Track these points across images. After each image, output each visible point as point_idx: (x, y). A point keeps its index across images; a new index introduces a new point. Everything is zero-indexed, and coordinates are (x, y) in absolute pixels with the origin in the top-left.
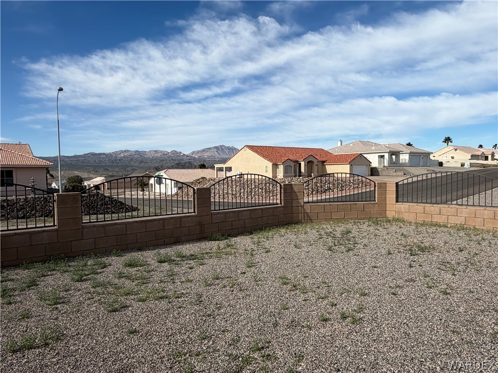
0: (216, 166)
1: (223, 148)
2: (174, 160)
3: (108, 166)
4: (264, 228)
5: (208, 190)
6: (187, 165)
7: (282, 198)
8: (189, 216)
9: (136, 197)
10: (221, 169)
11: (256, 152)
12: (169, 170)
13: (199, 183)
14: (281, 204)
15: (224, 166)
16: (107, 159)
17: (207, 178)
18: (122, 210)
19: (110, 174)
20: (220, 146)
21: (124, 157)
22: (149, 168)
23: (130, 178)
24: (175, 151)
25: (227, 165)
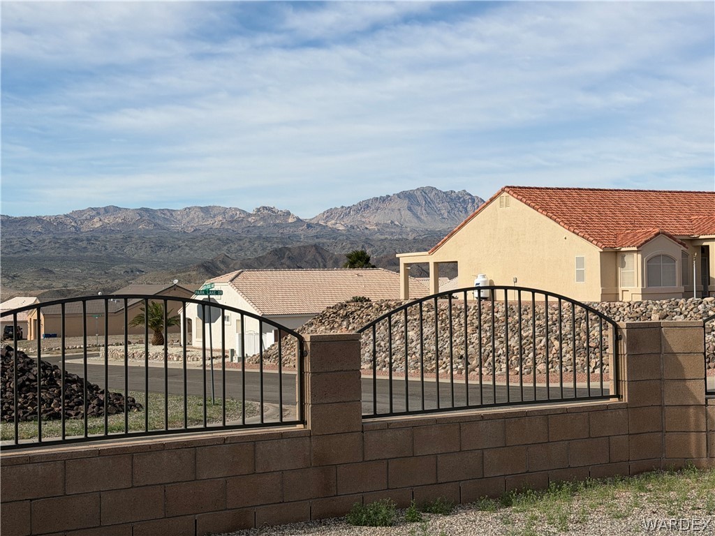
0: (405, 258)
1: (432, 195)
2: (266, 239)
3: (52, 259)
4: (553, 485)
5: (352, 343)
6: (309, 257)
7: (624, 375)
8: (282, 436)
9: (142, 363)
10: (420, 271)
11: (545, 209)
12: (246, 273)
13: (346, 316)
14: (618, 395)
15: (430, 258)
16: (47, 237)
17: (373, 299)
18: (83, 407)
19: (58, 285)
20: (423, 190)
21: (103, 229)
22: (184, 267)
23: (126, 297)
24: (270, 209)
25: (444, 254)
